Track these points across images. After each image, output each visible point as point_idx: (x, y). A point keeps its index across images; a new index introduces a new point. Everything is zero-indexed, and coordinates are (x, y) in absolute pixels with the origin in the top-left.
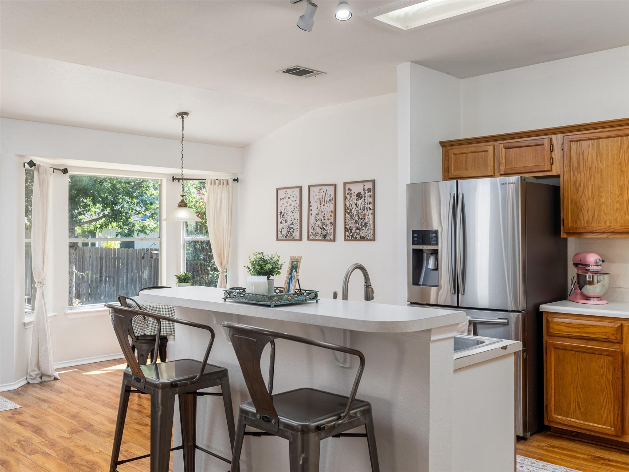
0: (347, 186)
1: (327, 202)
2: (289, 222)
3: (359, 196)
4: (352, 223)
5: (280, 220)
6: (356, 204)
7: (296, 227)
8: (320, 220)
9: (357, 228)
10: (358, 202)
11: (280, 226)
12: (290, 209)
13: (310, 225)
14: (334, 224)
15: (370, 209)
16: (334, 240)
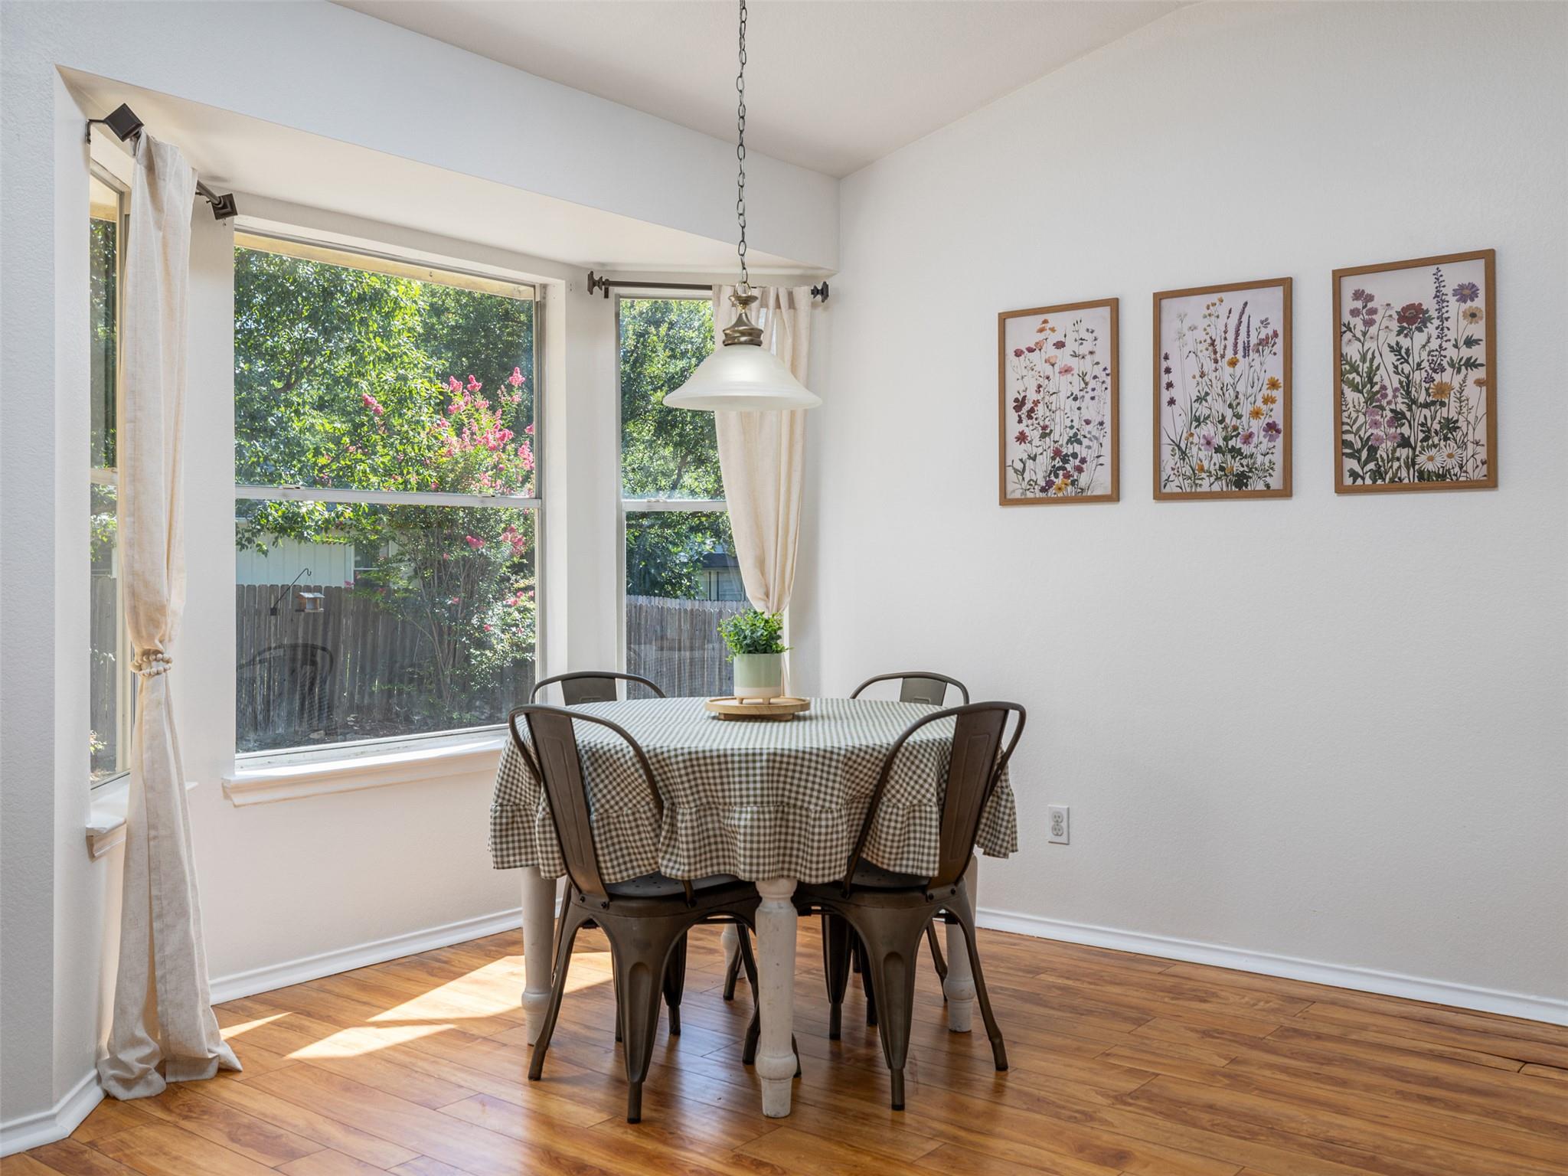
0: (1350, 285)
1: (1246, 349)
2: (1061, 434)
3: (1412, 317)
4: (1376, 424)
5: (1013, 428)
6: (1396, 349)
7: (1095, 450)
8: (1216, 417)
9: (1405, 442)
10: (1405, 343)
11: (1017, 452)
12: (1066, 385)
13: (1165, 440)
14: (1282, 431)
15: (1471, 364)
16: (1286, 492)
